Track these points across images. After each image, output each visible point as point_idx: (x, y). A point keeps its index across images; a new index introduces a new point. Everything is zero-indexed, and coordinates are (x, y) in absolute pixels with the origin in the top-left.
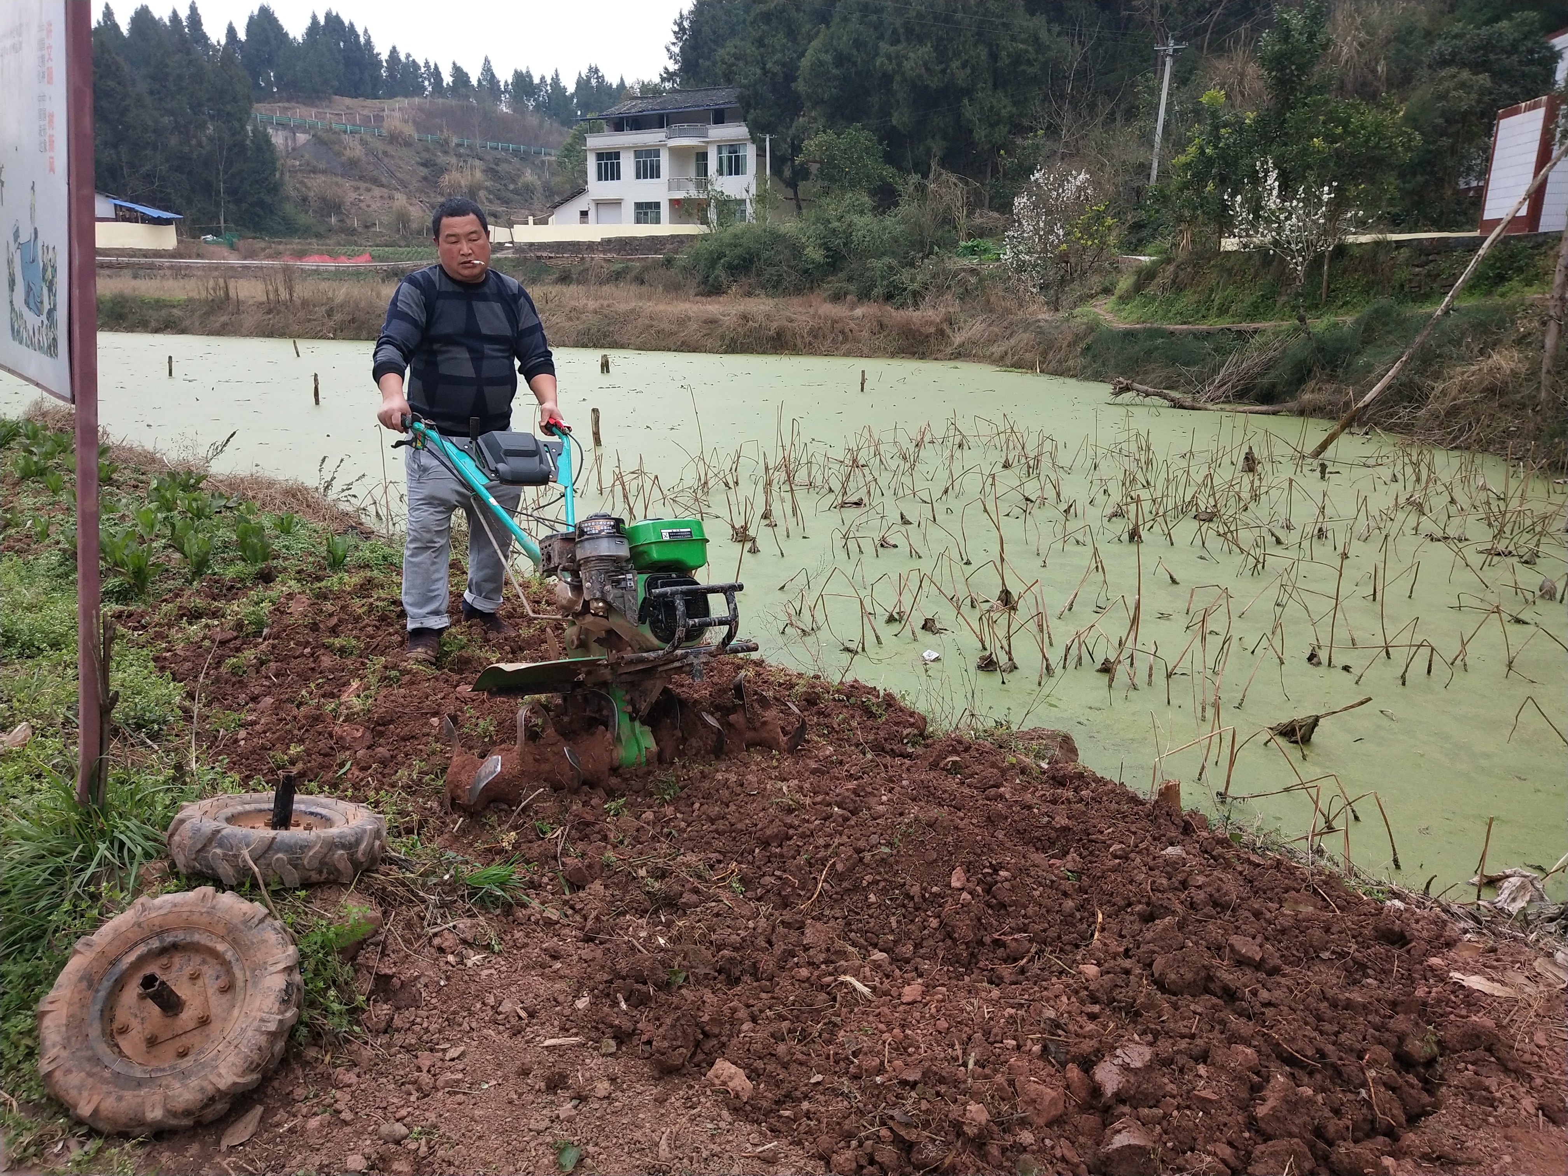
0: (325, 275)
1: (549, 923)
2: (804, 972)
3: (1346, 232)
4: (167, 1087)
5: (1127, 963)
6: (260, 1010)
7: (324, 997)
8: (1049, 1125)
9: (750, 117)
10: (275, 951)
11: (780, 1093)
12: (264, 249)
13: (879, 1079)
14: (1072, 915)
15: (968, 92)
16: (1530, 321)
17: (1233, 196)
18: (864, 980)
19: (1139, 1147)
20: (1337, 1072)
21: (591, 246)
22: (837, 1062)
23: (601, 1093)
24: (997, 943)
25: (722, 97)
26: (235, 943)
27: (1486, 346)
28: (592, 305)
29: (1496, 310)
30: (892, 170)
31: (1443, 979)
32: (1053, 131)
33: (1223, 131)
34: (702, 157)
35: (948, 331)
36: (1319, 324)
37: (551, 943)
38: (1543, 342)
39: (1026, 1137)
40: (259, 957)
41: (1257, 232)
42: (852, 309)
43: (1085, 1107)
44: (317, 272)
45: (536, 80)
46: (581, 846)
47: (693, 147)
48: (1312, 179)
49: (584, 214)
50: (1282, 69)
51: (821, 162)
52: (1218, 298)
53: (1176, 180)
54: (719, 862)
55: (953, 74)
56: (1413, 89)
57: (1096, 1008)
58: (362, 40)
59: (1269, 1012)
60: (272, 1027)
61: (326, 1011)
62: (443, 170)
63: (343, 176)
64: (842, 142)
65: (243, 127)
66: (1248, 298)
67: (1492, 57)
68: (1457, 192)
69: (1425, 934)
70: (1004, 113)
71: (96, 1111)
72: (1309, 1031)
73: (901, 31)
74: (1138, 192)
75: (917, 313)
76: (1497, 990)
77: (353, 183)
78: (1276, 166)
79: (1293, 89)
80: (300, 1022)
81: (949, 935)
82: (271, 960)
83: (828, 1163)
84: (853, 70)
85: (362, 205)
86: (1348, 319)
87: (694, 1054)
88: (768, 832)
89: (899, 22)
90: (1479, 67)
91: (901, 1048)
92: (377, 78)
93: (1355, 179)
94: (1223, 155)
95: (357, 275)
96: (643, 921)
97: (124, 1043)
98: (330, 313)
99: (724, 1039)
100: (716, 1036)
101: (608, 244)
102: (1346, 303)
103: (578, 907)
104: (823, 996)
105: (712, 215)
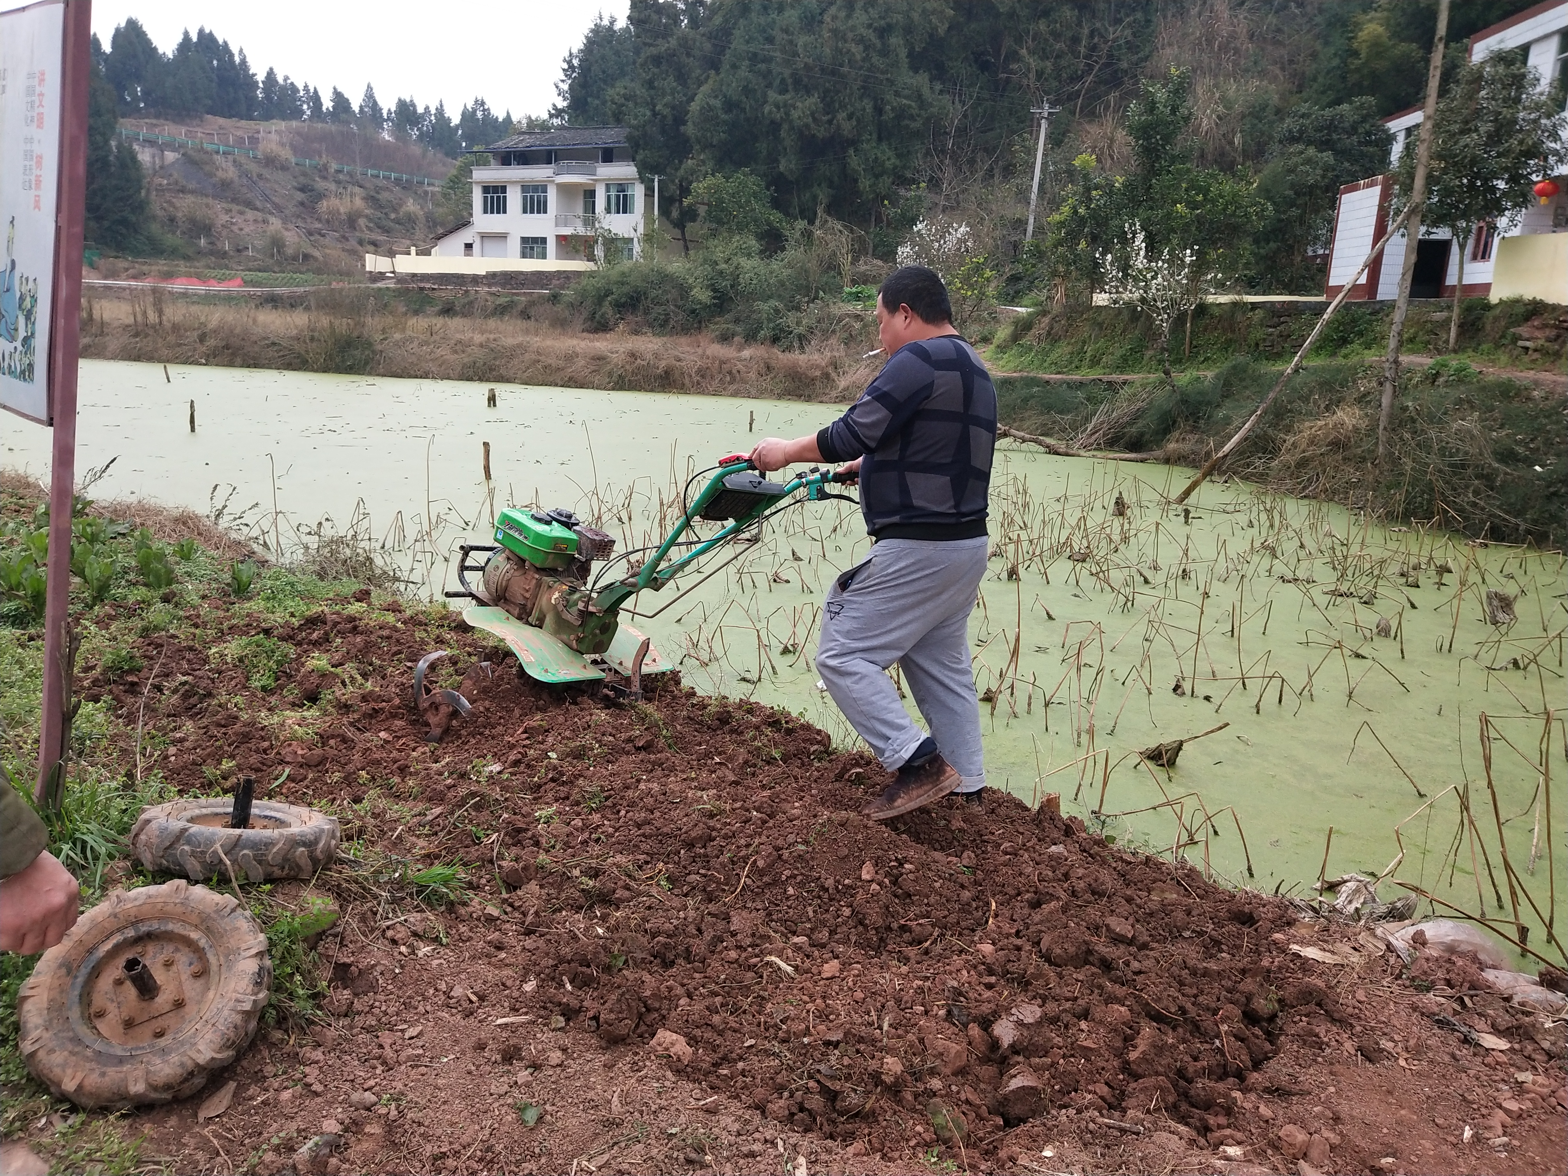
0: (195, 299)
1: (491, 920)
2: (733, 954)
3: (1207, 292)
4: (148, 1063)
5: (1019, 942)
6: (235, 991)
7: (291, 981)
8: (955, 1074)
9: (638, 158)
10: (247, 937)
11: (716, 1057)
12: (127, 270)
13: (806, 1040)
14: (969, 904)
15: (853, 143)
16: (1369, 382)
17: (1103, 254)
18: (787, 960)
19: (1032, 1088)
20: (1196, 1028)
21: (475, 279)
22: (767, 1030)
23: (554, 1062)
24: (904, 928)
25: (611, 136)
26: (209, 931)
27: (1331, 404)
28: (478, 338)
29: (1339, 370)
30: (780, 215)
31: (1284, 951)
32: (934, 184)
33: (1094, 193)
34: (590, 194)
35: (833, 375)
36: (1183, 378)
37: (494, 936)
38: (1380, 401)
39: (936, 1084)
40: (233, 943)
41: (1125, 289)
42: (740, 350)
43: (984, 1060)
44: (185, 295)
45: (420, 110)
46: (514, 851)
47: (581, 184)
48: (1175, 242)
49: (469, 246)
50: (1148, 138)
51: (709, 205)
52: (1090, 350)
53: (1050, 238)
54: (647, 863)
55: (839, 127)
56: (1266, 162)
57: (993, 979)
58: (237, 59)
59: (1139, 979)
60: (247, 1006)
61: (292, 996)
62: (321, 196)
63: (214, 197)
64: (731, 186)
65: (107, 142)
66: (1118, 351)
67: (1335, 136)
68: (1305, 258)
69: (1270, 915)
70: (888, 165)
71: (80, 1087)
72: (1173, 992)
73: (790, 81)
74: (1016, 246)
75: (802, 357)
76: (1328, 958)
77: (225, 205)
78: (1143, 228)
79: (1158, 157)
80: (270, 1005)
81: (861, 923)
82: (244, 946)
83: (763, 1112)
84: (742, 116)
85: (235, 228)
86: (1209, 374)
87: (637, 1026)
88: (693, 834)
89: (787, 72)
90: (1324, 145)
91: (823, 1016)
92: (251, 100)
93: (1214, 243)
94: (1094, 215)
95: (228, 299)
96: (580, 916)
97: (101, 1025)
98: (202, 338)
99: (664, 1012)
100: (657, 1010)
101: (492, 278)
102: (1207, 359)
103: (517, 904)
104: (750, 974)
105: (599, 252)
